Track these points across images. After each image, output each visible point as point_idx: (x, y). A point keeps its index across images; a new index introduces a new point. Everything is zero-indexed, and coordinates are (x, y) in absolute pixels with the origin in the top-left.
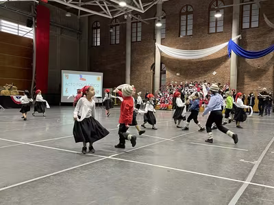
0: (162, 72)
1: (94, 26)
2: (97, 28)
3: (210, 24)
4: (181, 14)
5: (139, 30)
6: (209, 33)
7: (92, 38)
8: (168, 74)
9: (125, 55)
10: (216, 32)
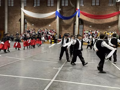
0: (25, 23)
3: (48, 2)
6: (47, 6)
8: (28, 25)
10: (50, 6)
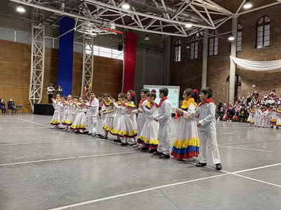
0: (237, 85)
1: (176, 44)
2: (178, 45)
4: (257, 25)
5: (216, 44)
7: (174, 55)
8: (244, 86)
9: (201, 69)
